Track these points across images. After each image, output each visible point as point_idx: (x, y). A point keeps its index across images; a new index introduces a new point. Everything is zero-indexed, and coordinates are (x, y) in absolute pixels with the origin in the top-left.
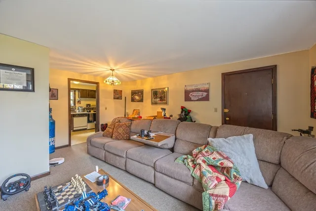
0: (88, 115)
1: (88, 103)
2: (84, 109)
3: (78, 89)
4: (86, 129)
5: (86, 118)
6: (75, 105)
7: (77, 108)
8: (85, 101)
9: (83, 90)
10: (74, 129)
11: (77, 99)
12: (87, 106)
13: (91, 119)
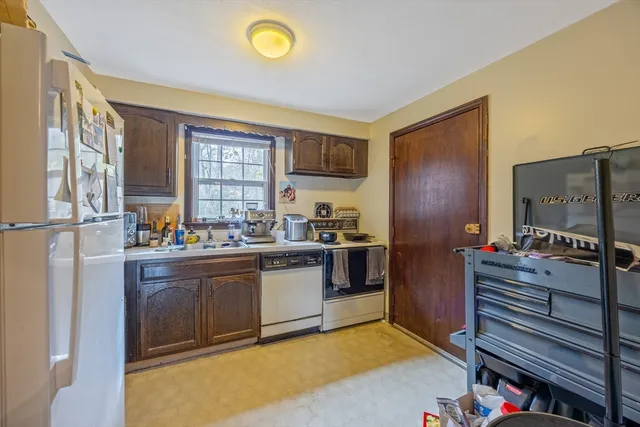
0: (326, 260)
1: (324, 197)
2: (307, 227)
3: (286, 133)
4: (315, 331)
5: (316, 274)
6: (272, 205)
7: (279, 219)
8: (313, 188)
9: (305, 136)
10: (266, 333)
11: (282, 180)
12: (318, 213)
13: (340, 278)
